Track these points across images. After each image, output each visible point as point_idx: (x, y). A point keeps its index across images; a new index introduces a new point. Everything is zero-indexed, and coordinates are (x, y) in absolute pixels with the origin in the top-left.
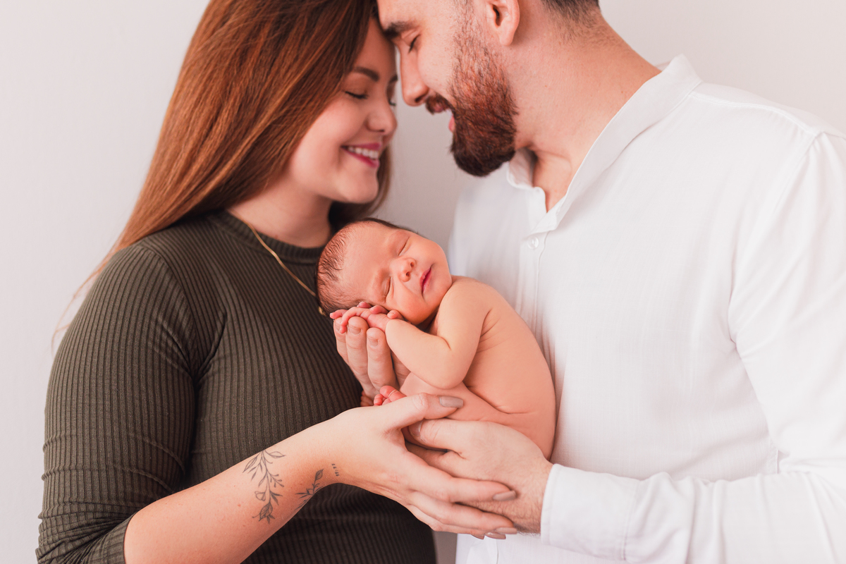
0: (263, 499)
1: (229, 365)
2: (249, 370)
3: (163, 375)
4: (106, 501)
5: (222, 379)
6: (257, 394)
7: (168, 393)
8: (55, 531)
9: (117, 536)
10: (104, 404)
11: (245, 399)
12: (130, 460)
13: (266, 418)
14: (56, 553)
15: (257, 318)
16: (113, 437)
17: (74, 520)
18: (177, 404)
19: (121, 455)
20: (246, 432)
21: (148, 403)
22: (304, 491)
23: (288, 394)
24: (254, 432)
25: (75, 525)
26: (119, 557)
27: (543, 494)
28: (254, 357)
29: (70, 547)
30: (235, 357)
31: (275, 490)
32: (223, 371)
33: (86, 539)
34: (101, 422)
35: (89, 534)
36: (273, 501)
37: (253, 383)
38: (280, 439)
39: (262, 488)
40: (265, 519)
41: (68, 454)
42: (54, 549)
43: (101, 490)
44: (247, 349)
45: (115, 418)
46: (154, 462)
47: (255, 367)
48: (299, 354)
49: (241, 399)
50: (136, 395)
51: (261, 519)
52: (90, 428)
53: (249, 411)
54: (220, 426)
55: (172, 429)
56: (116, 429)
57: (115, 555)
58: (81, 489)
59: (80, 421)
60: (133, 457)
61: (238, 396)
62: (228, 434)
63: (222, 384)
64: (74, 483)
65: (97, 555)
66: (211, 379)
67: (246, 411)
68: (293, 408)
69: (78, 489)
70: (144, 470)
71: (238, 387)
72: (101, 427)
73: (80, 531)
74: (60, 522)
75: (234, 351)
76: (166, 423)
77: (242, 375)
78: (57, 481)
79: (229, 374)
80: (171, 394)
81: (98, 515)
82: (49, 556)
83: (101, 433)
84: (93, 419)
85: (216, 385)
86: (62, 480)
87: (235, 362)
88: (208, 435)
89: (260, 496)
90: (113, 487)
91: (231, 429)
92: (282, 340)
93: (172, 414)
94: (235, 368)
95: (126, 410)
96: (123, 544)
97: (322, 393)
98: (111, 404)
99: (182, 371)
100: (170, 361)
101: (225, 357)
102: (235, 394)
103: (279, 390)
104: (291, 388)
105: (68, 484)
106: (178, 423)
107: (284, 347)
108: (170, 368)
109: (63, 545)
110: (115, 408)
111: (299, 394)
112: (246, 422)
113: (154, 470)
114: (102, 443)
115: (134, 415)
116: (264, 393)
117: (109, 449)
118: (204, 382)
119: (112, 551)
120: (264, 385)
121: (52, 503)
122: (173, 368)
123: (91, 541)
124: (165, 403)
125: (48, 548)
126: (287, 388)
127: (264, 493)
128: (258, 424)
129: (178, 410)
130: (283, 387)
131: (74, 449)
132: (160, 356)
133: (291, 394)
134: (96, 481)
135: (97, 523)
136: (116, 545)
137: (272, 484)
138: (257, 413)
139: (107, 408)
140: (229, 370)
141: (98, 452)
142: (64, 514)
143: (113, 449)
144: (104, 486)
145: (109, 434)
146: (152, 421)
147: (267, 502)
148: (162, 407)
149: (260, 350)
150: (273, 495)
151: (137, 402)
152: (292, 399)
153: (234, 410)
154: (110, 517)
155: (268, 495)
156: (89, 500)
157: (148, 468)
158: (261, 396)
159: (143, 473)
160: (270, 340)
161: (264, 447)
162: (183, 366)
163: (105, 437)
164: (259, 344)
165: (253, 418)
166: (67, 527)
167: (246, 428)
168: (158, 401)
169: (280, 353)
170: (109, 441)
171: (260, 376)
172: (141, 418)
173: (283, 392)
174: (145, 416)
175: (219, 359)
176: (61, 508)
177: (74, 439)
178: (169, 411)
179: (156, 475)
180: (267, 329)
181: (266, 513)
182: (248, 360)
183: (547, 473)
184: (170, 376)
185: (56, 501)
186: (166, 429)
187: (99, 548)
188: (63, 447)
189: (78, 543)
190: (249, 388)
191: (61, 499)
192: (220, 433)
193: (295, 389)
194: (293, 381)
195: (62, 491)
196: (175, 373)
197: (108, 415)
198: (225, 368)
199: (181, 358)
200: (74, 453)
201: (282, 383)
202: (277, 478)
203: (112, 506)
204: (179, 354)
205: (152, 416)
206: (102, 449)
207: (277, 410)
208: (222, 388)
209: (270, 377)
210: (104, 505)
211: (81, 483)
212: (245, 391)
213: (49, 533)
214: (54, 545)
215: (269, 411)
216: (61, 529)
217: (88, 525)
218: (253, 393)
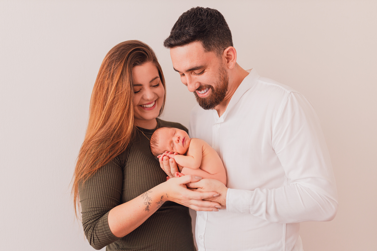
0: (146, 205)
1: (131, 164)
2: (137, 165)
3: (114, 168)
4: (102, 207)
5: (130, 168)
6: (140, 172)
7: (116, 173)
8: (88, 216)
9: (106, 217)
10: (98, 178)
11: (136, 174)
12: (107, 194)
13: (143, 179)
14: (89, 222)
15: (139, 150)
16: (102, 188)
17: (93, 213)
18: (119, 176)
19: (105, 193)
21: (111, 177)
22: (158, 202)
23: (149, 172)
25: (94, 214)
26: (107, 222)
28: (138, 162)
29: (93, 221)
30: (133, 162)
32: (129, 166)
33: (97, 218)
34: (98, 184)
35: (98, 217)
36: (149, 205)
37: (138, 169)
39: (146, 201)
42: (88, 221)
43: (100, 204)
44: (136, 159)
45: (102, 182)
46: (114, 194)
47: (139, 164)
48: (151, 161)
49: (135, 174)
50: (107, 175)
52: (95, 186)
53: (138, 177)
54: (129, 182)
55: (118, 183)
56: (102, 185)
57: (106, 222)
58: (94, 204)
60: (108, 193)
61: (134, 173)
63: (130, 170)
64: (92, 202)
65: (100, 222)
66: (126, 168)
67: (137, 177)
68: (150, 176)
69: (93, 204)
70: (111, 196)
71: (134, 170)
72: (98, 185)
73: (95, 216)
74: (89, 214)
75: (132, 160)
76: (116, 182)
77: (135, 167)
79: (131, 167)
80: (117, 174)
81: (100, 211)
82: (87, 223)
83: (98, 187)
84: (96, 183)
85: (128, 170)
86: (88, 202)
87: (133, 163)
88: (126, 185)
90: (103, 202)
92: (146, 156)
93: (118, 179)
94: (133, 165)
95: (105, 179)
97: (158, 171)
98: (100, 178)
99: (119, 166)
100: (116, 164)
101: (130, 162)
102: (133, 172)
103: (146, 171)
104: (149, 170)
105: (90, 203)
107: (147, 158)
108: (116, 166)
109: (91, 220)
110: (101, 179)
111: (152, 172)
113: (114, 196)
114: (99, 190)
115: (107, 181)
116: (142, 172)
117: (101, 191)
119: (105, 221)
120: (142, 170)
122: (117, 166)
123: (98, 219)
124: (116, 176)
125: (86, 221)
126: (148, 170)
127: (146, 203)
128: (140, 181)
129: (119, 178)
130: (147, 170)
131: (91, 192)
133: (150, 172)
134: (98, 201)
135: (100, 213)
136: (105, 219)
137: (149, 200)
138: (140, 177)
139: (99, 179)
140: (131, 165)
141: (98, 193)
142: (90, 211)
143: (102, 191)
144: (101, 202)
145: (100, 187)
146: (112, 182)
148: (115, 177)
149: (140, 159)
150: (149, 203)
151: (108, 177)
152: (150, 174)
154: (103, 211)
156: (97, 206)
157: (112, 196)
158: (141, 173)
159: (111, 198)
160: (143, 157)
162: (119, 165)
163: (100, 188)
164: (140, 158)
165: (139, 179)
166: (92, 215)
168: (114, 176)
169: (146, 160)
170: (101, 189)
171: (140, 167)
172: (109, 181)
173: (147, 171)
174: (110, 181)
175: (128, 163)
176: (89, 210)
178: (117, 179)
179: (115, 198)
180: (142, 153)
181: (147, 209)
182: (137, 163)
183: (227, 191)
184: (116, 168)
185: (87, 208)
186: (116, 184)
187: (101, 220)
189: (95, 219)
190: (137, 170)
191: (89, 207)
193: (151, 170)
194: (150, 168)
195: (89, 205)
196: (117, 167)
197: (100, 182)
198: (130, 165)
199: (119, 163)
200: (91, 193)
201: (147, 169)
202: (150, 198)
203: (104, 208)
204: (118, 162)
205: (112, 180)
206: (99, 192)
207: (146, 177)
208: (129, 171)
209: (143, 167)
210: (101, 208)
211: (94, 202)
212: (136, 171)
213: (86, 217)
214: (88, 220)
215: (144, 177)
216: (90, 216)
217: (97, 214)
218: (139, 172)
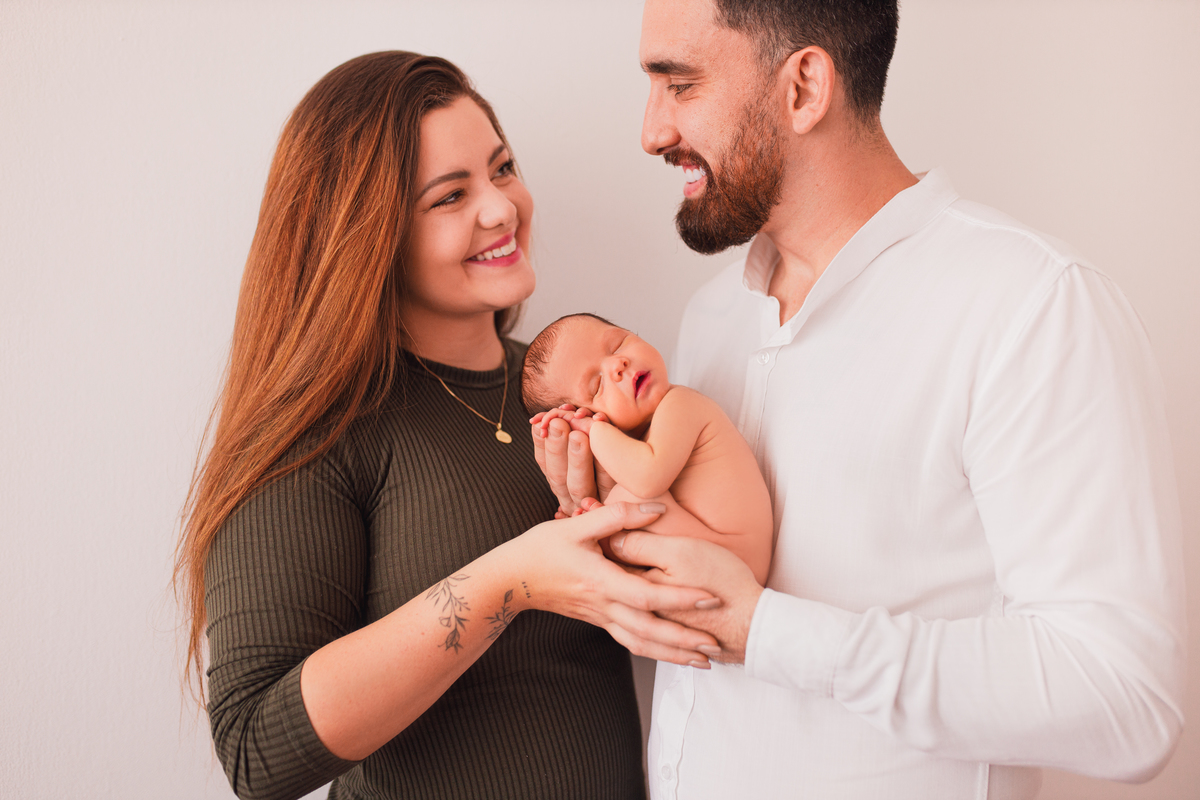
0: (448, 626)
1: (401, 494)
2: (423, 497)
3: (327, 507)
4: (278, 643)
5: (395, 510)
6: (434, 521)
7: (334, 525)
8: (227, 680)
9: (293, 676)
10: (267, 541)
11: (422, 527)
12: (299, 598)
13: (446, 545)
14: (229, 702)
15: (428, 444)
16: (279, 575)
18: (346, 538)
19: (290, 593)
20: (426, 562)
21: (314, 537)
22: (493, 615)
23: (468, 518)
24: (434, 561)
25: (248, 670)
26: (296, 696)
27: (750, 618)
28: (428, 483)
29: (244, 694)
30: (407, 485)
31: (461, 615)
32: (395, 502)
33: (261, 685)
34: (265, 560)
35: (263, 679)
36: (459, 627)
37: (429, 510)
38: (462, 565)
39: (447, 614)
40: (452, 648)
41: (233, 598)
42: (226, 698)
43: (271, 632)
44: (419, 476)
45: (280, 554)
46: (326, 600)
47: (430, 493)
48: (477, 478)
49: (417, 528)
50: (301, 529)
51: (448, 648)
52: (254, 568)
53: (427, 539)
54: (397, 560)
55: (342, 564)
56: (282, 566)
57: (292, 694)
58: (251, 633)
59: (243, 562)
60: (303, 595)
61: (414, 525)
62: (405, 567)
63: (395, 515)
64: (243, 627)
65: (273, 698)
66: (383, 511)
67: (423, 540)
68: (475, 533)
69: (247, 633)
70: (316, 608)
71: (413, 516)
72: (265, 565)
73: (253, 677)
74: (231, 670)
75: (406, 479)
76: (335, 558)
77: (416, 504)
78: (224, 629)
79: (402, 503)
80: (338, 526)
81: (271, 659)
82: (222, 707)
83: (266, 572)
84: (257, 558)
85: (388, 517)
86: (229, 627)
87: (408, 491)
88: (384, 572)
89: (445, 622)
90: (284, 627)
91: (409, 561)
92: (457, 465)
93: (341, 548)
94: (409, 496)
95: (291, 545)
96: (299, 682)
97: (506, 516)
98: (275, 541)
99: (348, 502)
100: (334, 492)
101: (396, 486)
102: (410, 524)
103: (459, 515)
104: (471, 511)
105: (236, 629)
106: (348, 557)
107: (460, 471)
108: (334, 500)
109: (236, 693)
110: (279, 544)
111: (481, 518)
112: (424, 552)
113: (326, 609)
114: (268, 582)
115: (300, 550)
116: (442, 519)
117: (276, 587)
118: (374, 516)
119: (289, 691)
120: (442, 512)
121: (221, 652)
122: (337, 499)
123: (266, 687)
124: (332, 536)
125: (220, 699)
126: (467, 512)
127: (449, 619)
128: (438, 552)
129: (347, 544)
130: (462, 512)
131: (239, 591)
132: (323, 487)
133: (472, 518)
134: (266, 622)
135: (270, 667)
136: (292, 685)
137: (457, 608)
138: (436, 540)
139: (271, 544)
140: (401, 499)
141: (265, 592)
142: (235, 660)
143: (281, 587)
144: (275, 627)
145: (274, 571)
146: (320, 555)
147: (453, 628)
148: (329, 540)
149: (434, 475)
150: (460, 620)
151: (302, 536)
152: (474, 524)
153: (411, 540)
154: (284, 661)
155: (453, 621)
156: (260, 642)
157: (319, 606)
158: (439, 522)
159: (315, 612)
160: (444, 465)
161: (447, 574)
162: (348, 497)
163: (271, 575)
164: (432, 470)
165: (432, 547)
166: (240, 674)
167: (425, 557)
168: (325, 535)
169: (456, 477)
170: (276, 579)
171: (436, 502)
172: (308, 553)
173: (463, 517)
174: (312, 550)
175: (390, 489)
176: (231, 654)
177: (239, 581)
178: (337, 544)
179: (329, 614)
180: (440, 454)
181: (453, 641)
182: (422, 487)
183: (758, 596)
184: (335, 507)
185: (225, 649)
186: (335, 564)
187: (274, 691)
188: (227, 592)
189: (252, 689)
190: (425, 515)
191: (230, 646)
192: (397, 568)
193: (476, 513)
194: (473, 505)
195: (231, 638)
196: (341, 504)
197: (272, 552)
198: (397, 498)
199: (346, 488)
200: (240, 596)
201: (461, 508)
202: (462, 601)
203: (286, 647)
204: (344, 484)
205: (319, 550)
206: (269, 588)
207: (458, 536)
208: (395, 519)
209: (448, 502)
210: (276, 647)
211: (250, 626)
212: (421, 519)
213: (221, 683)
214: (226, 694)
215: (449, 538)
216: (233, 676)
217: (262, 669)
218: (430, 519)
